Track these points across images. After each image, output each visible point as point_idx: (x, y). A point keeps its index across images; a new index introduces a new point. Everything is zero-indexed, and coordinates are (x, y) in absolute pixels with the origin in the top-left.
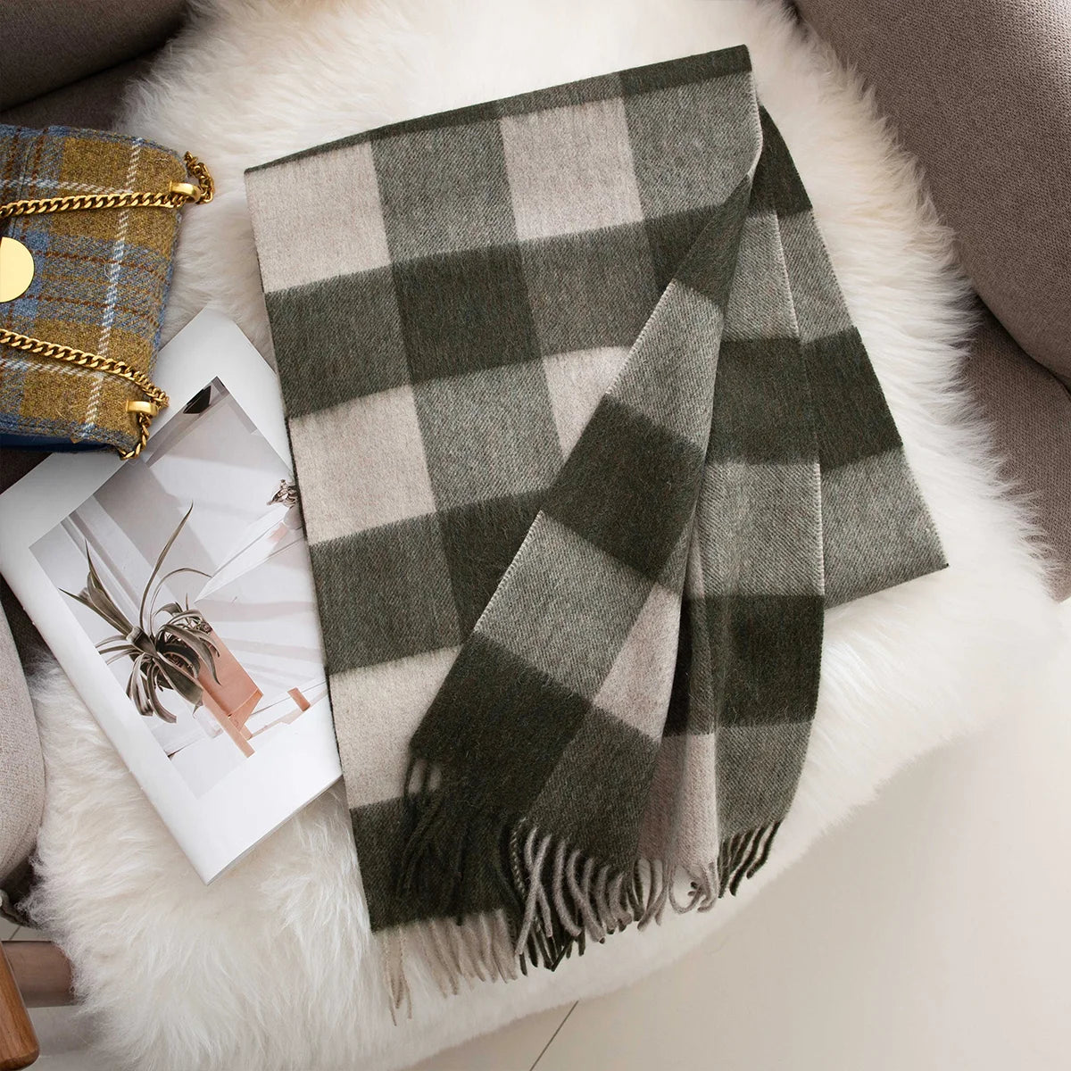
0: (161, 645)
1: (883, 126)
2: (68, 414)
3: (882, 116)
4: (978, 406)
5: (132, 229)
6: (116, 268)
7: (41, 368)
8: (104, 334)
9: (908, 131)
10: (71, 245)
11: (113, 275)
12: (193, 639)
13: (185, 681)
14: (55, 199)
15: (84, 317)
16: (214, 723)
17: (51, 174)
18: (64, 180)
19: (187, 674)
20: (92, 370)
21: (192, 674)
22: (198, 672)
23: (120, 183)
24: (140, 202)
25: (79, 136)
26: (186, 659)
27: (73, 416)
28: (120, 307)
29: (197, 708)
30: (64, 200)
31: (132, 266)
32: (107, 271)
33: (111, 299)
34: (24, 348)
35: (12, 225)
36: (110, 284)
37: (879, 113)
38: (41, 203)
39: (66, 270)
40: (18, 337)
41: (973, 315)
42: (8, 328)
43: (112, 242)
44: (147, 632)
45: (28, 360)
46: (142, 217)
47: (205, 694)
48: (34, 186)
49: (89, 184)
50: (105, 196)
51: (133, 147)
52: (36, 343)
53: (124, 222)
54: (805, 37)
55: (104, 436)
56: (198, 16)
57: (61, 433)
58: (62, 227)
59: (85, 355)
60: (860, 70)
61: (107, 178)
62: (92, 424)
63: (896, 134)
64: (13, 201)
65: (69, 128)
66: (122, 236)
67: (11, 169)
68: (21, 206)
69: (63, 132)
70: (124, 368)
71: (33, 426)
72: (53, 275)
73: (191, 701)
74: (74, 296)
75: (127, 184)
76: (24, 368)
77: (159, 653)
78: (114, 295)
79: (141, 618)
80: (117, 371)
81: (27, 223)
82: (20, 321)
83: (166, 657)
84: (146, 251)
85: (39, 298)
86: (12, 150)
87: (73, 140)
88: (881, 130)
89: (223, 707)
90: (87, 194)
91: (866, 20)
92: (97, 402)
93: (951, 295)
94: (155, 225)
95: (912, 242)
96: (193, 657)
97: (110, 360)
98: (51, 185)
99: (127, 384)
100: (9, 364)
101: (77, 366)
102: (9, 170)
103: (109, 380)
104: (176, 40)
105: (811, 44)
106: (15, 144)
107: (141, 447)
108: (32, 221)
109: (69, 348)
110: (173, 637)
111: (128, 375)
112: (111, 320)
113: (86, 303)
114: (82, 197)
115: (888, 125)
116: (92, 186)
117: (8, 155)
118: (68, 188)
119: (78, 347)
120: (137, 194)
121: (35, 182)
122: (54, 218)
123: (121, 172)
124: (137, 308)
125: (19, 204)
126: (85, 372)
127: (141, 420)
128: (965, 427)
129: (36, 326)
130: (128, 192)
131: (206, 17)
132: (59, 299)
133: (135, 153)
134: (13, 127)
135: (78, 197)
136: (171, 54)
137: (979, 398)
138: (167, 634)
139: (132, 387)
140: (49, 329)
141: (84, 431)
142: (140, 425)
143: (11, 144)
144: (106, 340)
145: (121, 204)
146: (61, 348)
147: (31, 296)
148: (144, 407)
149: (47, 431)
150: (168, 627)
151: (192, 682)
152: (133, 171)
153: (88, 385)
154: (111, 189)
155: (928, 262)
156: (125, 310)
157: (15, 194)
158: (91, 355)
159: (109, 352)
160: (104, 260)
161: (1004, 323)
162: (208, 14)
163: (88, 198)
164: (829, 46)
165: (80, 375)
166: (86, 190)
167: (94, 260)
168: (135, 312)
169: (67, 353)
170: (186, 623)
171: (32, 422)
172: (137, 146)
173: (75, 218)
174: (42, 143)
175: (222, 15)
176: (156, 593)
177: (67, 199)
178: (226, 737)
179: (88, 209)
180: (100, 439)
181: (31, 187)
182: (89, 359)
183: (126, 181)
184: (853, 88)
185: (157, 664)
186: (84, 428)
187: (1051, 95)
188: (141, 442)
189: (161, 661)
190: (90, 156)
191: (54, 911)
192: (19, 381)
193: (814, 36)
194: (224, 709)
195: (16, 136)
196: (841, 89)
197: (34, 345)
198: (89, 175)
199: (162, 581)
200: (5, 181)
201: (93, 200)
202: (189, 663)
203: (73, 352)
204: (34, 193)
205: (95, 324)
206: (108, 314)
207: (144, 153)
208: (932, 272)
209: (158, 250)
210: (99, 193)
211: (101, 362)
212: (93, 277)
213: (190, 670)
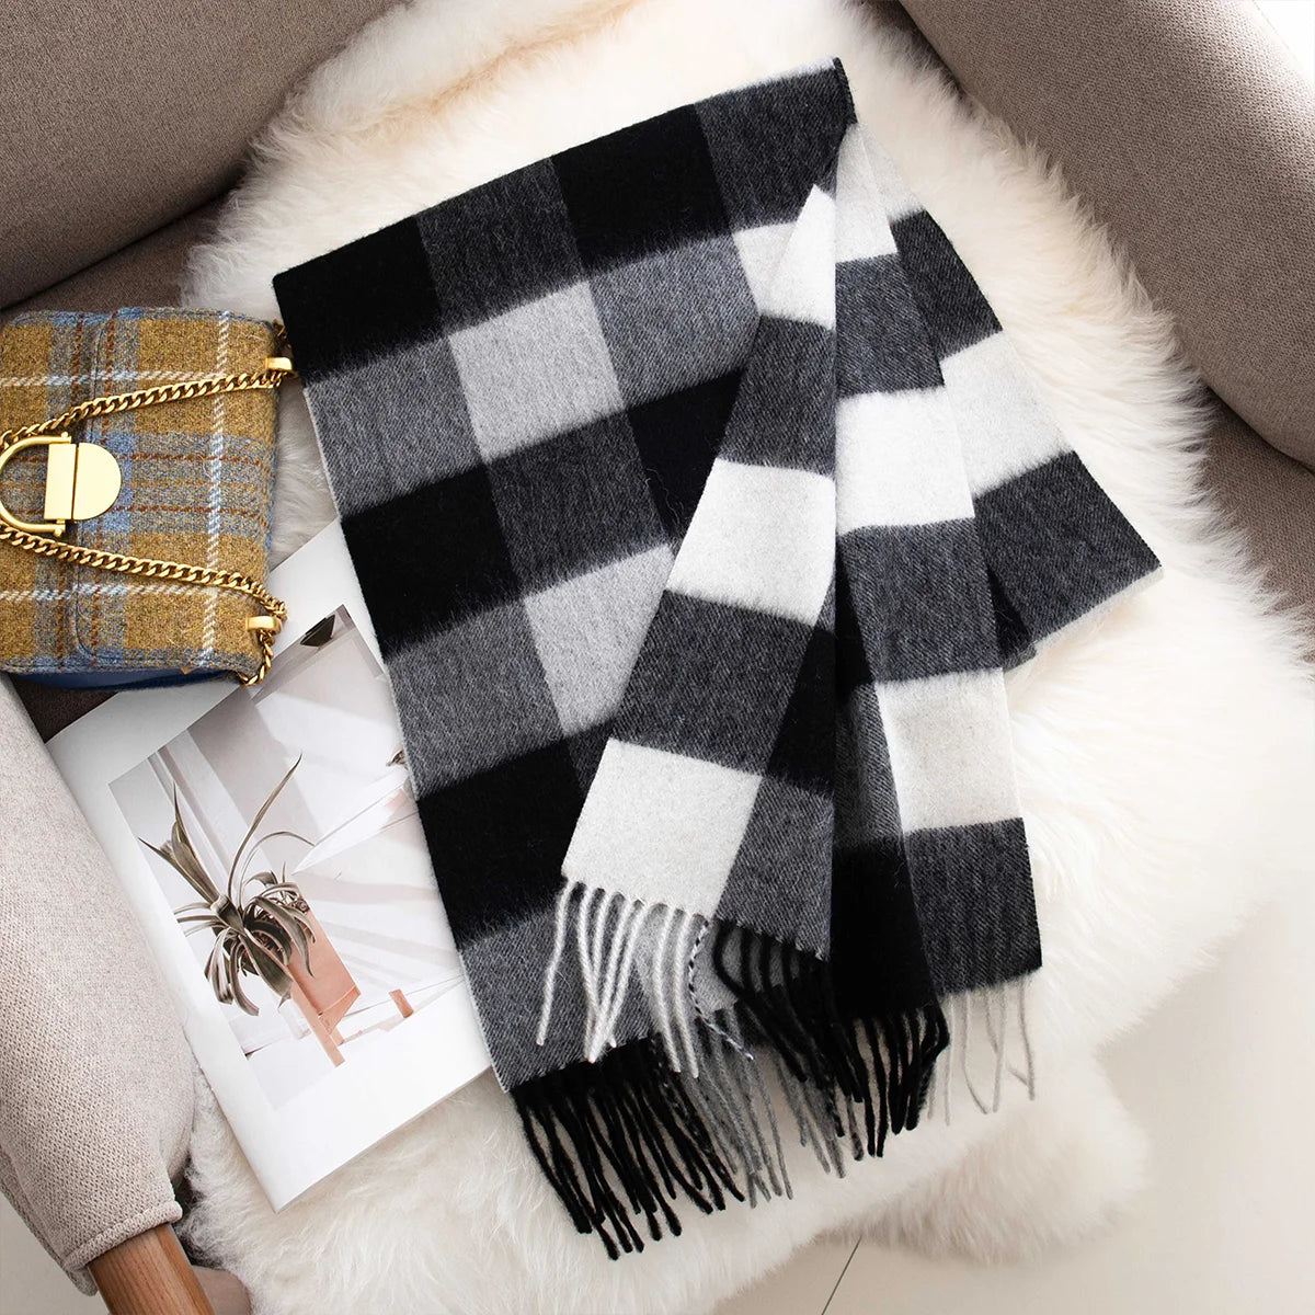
0: (250, 921)
1: (1076, 205)
2: (181, 641)
3: (1074, 195)
4: (1225, 513)
5: (230, 417)
6: (216, 466)
7: (143, 590)
8: (212, 543)
9: (1106, 208)
10: (162, 444)
11: (214, 473)
12: (287, 918)
13: (273, 968)
14: (137, 393)
15: (186, 526)
16: (302, 1022)
17: (128, 364)
18: (144, 369)
19: (277, 960)
20: (203, 586)
21: (282, 960)
22: (288, 958)
23: (210, 365)
24: (236, 385)
25: (156, 317)
26: (276, 941)
27: (189, 643)
28: (227, 509)
29: (283, 1001)
30: (148, 393)
31: (235, 460)
32: (207, 470)
33: (215, 501)
34: (121, 569)
35: (89, 428)
36: (212, 484)
37: (1070, 193)
38: (121, 398)
39: (159, 473)
40: (112, 557)
41: (1207, 410)
42: (98, 548)
43: (208, 435)
44: (235, 903)
45: (126, 582)
46: (239, 403)
47: (294, 986)
48: (110, 380)
49: (174, 370)
50: (194, 383)
51: (220, 323)
52: (135, 562)
53: (220, 410)
54: (971, 113)
55: (225, 662)
56: (263, 161)
57: (174, 663)
58: (147, 423)
59: (193, 570)
60: (1041, 146)
61: (194, 362)
62: (211, 648)
63: (1092, 214)
64: (87, 399)
65: (142, 309)
66: (219, 427)
67: (78, 363)
68: (98, 405)
69: (137, 314)
70: (239, 580)
71: (141, 659)
72: (144, 481)
73: (277, 991)
74: (171, 503)
75: (218, 366)
76: (123, 593)
77: (247, 931)
78: (218, 496)
79: (230, 885)
80: (233, 584)
81: (106, 424)
82: (112, 538)
83: (255, 935)
84: (249, 441)
85: (131, 509)
86: (77, 340)
87: (149, 322)
88: (1074, 210)
89: (314, 1004)
90: (173, 383)
91: (1042, 89)
92: (214, 622)
93: (1180, 390)
94: (255, 410)
95: (1129, 334)
96: (285, 940)
97: (223, 572)
98: (130, 377)
99: (245, 597)
100: (104, 590)
101: (185, 583)
102: (75, 365)
103: (224, 595)
104: (242, 191)
105: (980, 119)
106: (80, 334)
107: (265, 670)
108: (112, 420)
109: (173, 564)
110: (264, 912)
111: (245, 588)
112: (219, 526)
113: (187, 509)
114: (168, 387)
115: (1081, 204)
116: (178, 373)
117: (72, 346)
118: (150, 378)
119: (184, 562)
120: (232, 376)
121: (110, 375)
122: (137, 415)
123: (209, 353)
124: (245, 509)
125: (95, 402)
126: (196, 589)
127: (264, 639)
128: (1216, 539)
129: (132, 542)
130: (220, 376)
131: (274, 161)
132: (155, 508)
133: (224, 330)
134: (72, 314)
135: (164, 388)
136: (239, 209)
137: (1226, 505)
138: (258, 908)
139: (250, 600)
140: (147, 544)
141: (200, 659)
142: (261, 644)
143: (75, 334)
144: (215, 550)
145: (215, 391)
146: (165, 565)
147: (121, 508)
148: (265, 622)
149: (159, 664)
150: (260, 900)
151: (281, 970)
152: (223, 350)
153: (200, 604)
154: (200, 374)
155: (1149, 355)
156: (233, 511)
157: (87, 391)
158: (201, 569)
159: (220, 563)
160: (202, 457)
161: (1243, 415)
162: (277, 157)
163: (175, 387)
164: (1002, 122)
165: (189, 593)
166: (172, 378)
167: (190, 458)
168: (244, 513)
169: (172, 569)
170: (280, 898)
171: (139, 654)
172: (224, 321)
173: (162, 412)
174: (112, 329)
175: (294, 157)
176: (250, 858)
177: (151, 390)
178: (313, 1040)
179: (176, 400)
180: (220, 665)
181: (106, 382)
182: (199, 573)
183: (216, 363)
184: (1036, 166)
185: (243, 943)
186: (202, 655)
187: (1264, 155)
188: (264, 663)
189: (248, 940)
190: (170, 338)
191: (221, 1231)
192: (119, 608)
193: (982, 111)
194: (314, 1005)
195: (79, 324)
196: (1022, 168)
197: (132, 564)
198: (173, 361)
199: (256, 846)
200: (73, 378)
201: (182, 389)
202: (280, 946)
203: (180, 567)
204: (111, 388)
205: (200, 531)
206: (214, 519)
207: (233, 330)
208: (1154, 366)
209: (261, 438)
210: (187, 381)
211: (213, 575)
212: (192, 477)
213: (279, 954)
